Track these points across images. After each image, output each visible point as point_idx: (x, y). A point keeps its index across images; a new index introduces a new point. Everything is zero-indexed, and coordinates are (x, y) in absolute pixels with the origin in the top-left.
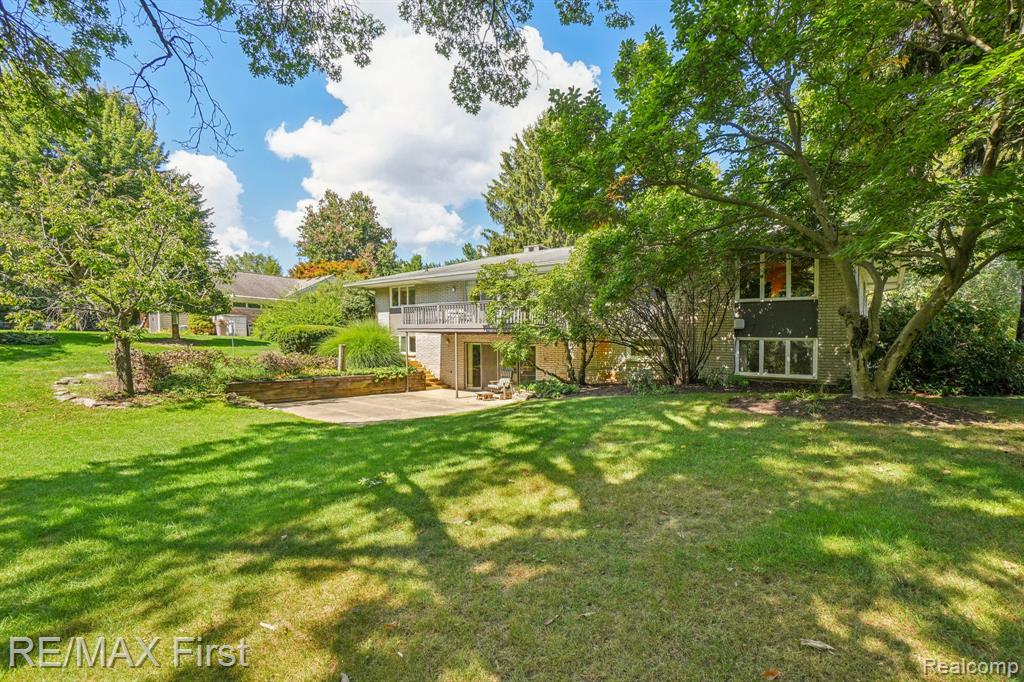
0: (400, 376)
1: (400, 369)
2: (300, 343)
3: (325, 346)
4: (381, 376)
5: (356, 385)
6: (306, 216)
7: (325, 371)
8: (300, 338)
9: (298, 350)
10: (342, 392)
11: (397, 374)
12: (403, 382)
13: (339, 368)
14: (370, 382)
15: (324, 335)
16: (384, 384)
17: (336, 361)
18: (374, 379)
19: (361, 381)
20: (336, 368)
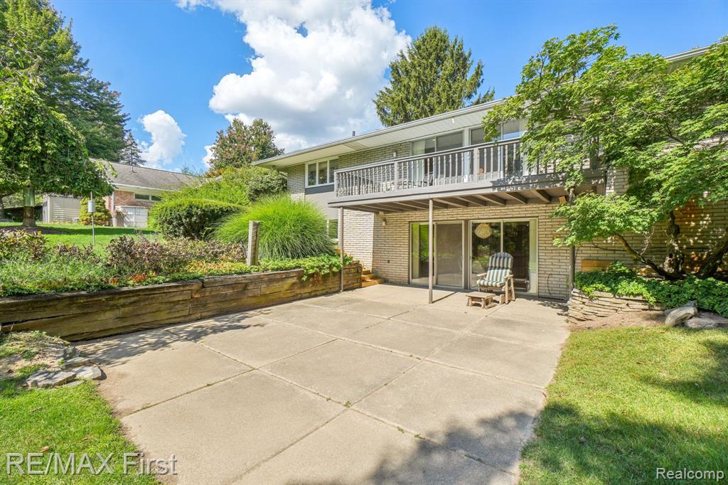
0: (335, 269)
1: (334, 260)
2: (190, 224)
3: (227, 228)
4: (311, 271)
5: (276, 287)
6: (218, 139)
7: (225, 266)
8: (189, 215)
9: (186, 233)
10: (254, 301)
11: (330, 267)
12: (337, 278)
13: (249, 260)
14: (295, 280)
15: (226, 213)
16: (313, 283)
17: (243, 251)
18: (300, 275)
19: (282, 279)
20: (243, 260)
